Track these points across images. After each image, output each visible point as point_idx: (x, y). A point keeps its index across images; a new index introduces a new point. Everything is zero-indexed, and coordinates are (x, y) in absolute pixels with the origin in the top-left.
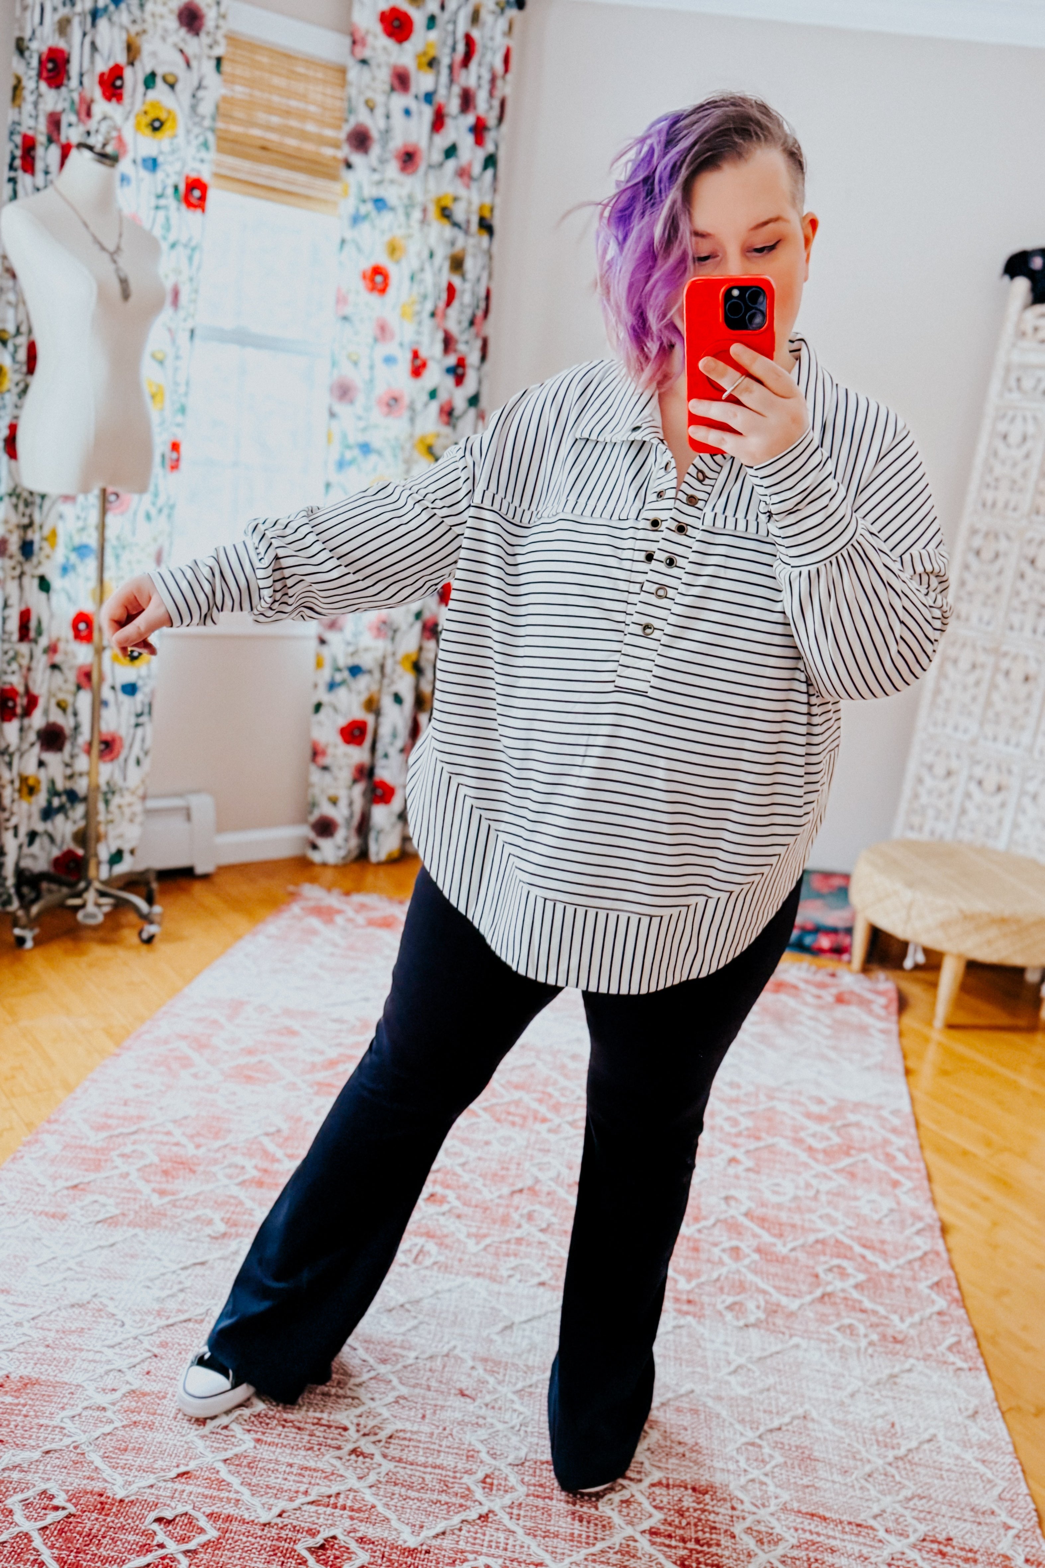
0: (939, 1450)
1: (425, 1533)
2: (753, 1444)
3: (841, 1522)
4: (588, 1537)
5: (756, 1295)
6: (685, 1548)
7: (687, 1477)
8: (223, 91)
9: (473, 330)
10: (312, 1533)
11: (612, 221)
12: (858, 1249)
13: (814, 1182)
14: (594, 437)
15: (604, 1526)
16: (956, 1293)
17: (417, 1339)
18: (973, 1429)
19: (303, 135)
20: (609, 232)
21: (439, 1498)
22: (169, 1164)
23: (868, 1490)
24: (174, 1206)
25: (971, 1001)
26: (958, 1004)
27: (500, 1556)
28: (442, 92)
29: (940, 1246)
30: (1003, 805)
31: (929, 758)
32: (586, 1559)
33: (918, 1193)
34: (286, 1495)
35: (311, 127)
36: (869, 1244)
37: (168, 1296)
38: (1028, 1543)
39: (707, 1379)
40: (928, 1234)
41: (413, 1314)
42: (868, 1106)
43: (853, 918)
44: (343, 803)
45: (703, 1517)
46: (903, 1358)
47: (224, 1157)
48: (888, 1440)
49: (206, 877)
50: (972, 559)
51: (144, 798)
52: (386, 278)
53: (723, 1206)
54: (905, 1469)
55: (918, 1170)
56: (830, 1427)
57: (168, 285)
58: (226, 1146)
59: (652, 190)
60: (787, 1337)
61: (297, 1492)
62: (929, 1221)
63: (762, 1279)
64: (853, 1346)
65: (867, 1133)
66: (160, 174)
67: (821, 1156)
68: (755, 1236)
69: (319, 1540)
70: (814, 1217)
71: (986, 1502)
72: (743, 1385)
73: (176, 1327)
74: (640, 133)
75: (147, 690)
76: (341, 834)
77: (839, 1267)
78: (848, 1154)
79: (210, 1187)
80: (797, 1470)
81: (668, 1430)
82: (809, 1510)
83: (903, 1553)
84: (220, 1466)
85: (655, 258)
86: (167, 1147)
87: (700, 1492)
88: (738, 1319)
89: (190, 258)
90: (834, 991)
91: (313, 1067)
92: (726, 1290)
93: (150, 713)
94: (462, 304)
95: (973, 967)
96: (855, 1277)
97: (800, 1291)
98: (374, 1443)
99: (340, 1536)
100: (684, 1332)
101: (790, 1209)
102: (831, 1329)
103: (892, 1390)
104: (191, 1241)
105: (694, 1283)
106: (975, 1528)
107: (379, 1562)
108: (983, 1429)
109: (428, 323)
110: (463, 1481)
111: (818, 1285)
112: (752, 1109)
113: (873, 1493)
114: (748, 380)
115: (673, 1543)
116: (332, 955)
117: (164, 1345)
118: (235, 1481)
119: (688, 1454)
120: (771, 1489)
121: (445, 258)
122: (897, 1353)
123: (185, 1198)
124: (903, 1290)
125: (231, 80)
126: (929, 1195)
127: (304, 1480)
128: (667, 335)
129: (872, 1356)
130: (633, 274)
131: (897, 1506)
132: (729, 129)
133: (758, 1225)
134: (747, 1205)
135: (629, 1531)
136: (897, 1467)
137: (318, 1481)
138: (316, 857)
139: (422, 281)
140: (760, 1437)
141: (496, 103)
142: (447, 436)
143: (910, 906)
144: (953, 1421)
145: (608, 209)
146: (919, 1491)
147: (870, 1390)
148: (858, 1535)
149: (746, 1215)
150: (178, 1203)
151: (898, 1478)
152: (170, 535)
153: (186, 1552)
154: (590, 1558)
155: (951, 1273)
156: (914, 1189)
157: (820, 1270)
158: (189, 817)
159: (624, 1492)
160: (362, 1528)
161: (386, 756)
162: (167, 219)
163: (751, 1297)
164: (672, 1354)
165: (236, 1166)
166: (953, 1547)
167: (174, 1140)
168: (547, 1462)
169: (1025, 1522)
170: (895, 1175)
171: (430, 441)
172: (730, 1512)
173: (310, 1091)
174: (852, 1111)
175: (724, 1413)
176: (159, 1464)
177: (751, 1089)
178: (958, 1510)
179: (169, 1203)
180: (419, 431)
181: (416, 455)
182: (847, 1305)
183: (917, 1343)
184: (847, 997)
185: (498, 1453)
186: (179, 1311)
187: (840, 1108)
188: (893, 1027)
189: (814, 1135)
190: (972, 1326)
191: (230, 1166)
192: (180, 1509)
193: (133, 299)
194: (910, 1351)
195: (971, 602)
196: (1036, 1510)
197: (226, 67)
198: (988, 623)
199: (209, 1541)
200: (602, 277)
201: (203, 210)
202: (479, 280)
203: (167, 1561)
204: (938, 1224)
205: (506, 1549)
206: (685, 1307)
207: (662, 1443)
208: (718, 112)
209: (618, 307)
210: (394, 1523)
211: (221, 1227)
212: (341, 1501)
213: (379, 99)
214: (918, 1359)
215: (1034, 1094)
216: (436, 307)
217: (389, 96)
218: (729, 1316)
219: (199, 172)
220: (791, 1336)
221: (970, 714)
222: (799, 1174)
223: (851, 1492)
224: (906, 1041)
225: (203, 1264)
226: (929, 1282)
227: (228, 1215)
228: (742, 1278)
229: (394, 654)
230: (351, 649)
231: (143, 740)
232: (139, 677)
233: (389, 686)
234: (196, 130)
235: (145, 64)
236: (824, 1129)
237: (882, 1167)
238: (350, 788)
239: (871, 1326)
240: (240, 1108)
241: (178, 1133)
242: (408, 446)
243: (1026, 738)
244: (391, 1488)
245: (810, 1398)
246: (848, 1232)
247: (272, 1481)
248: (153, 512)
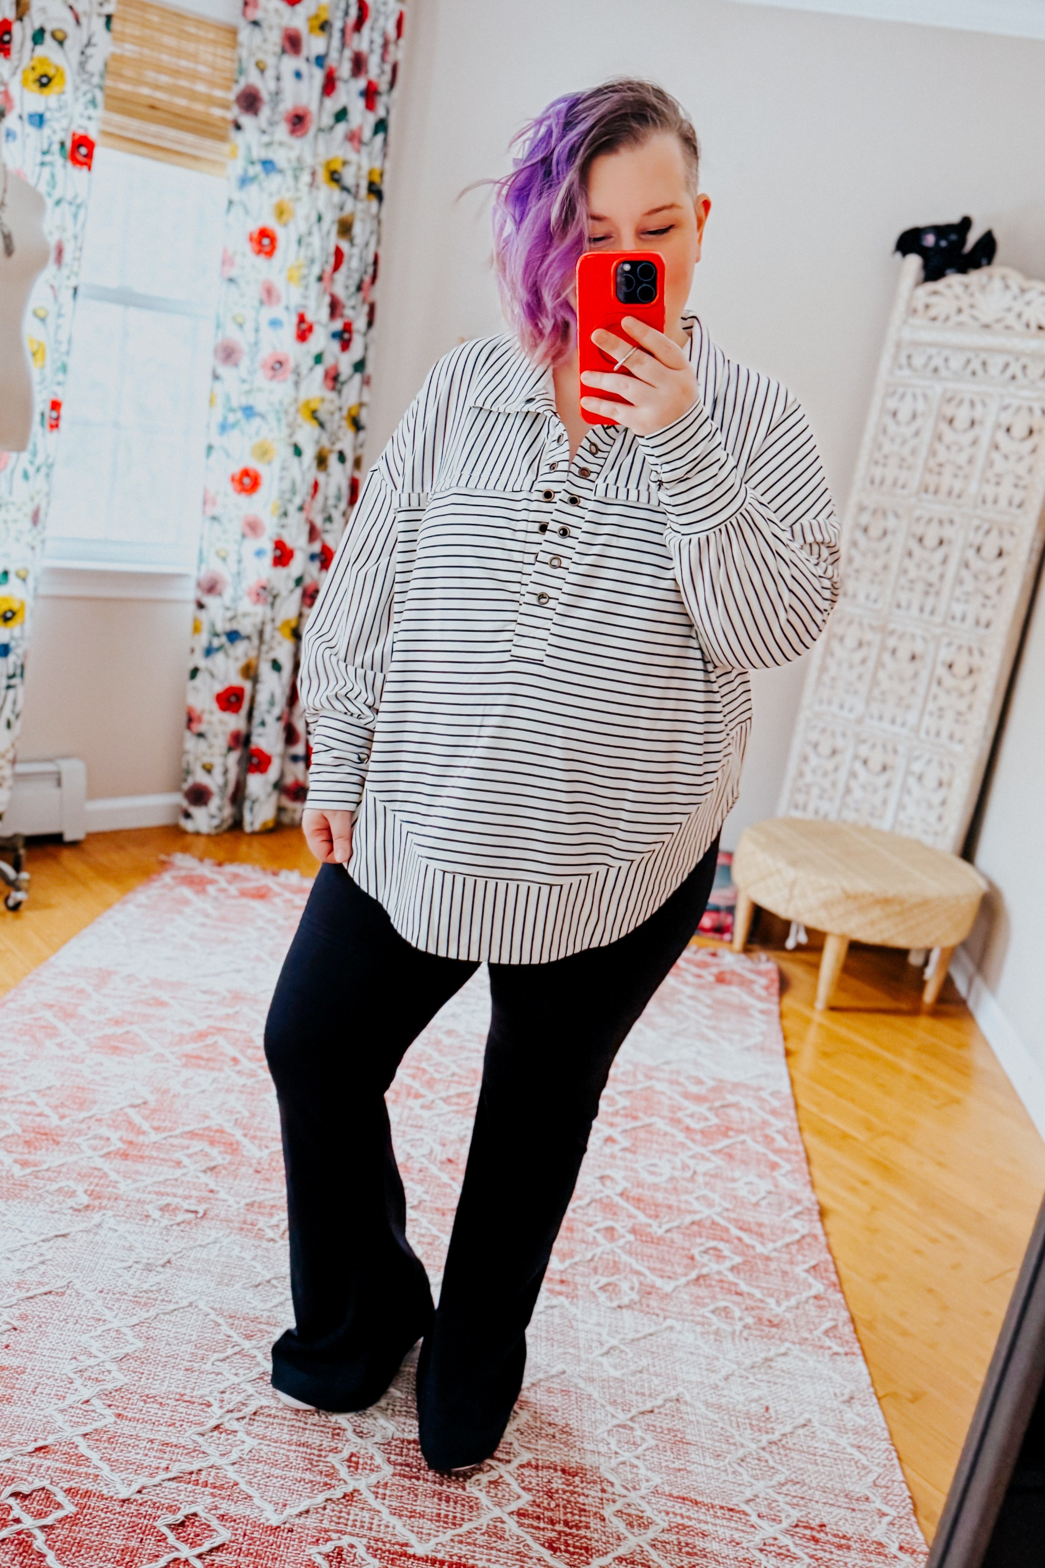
0: (814, 1434)
1: (289, 1511)
2: (624, 1426)
3: (713, 1507)
4: (455, 1517)
5: (630, 1276)
6: (553, 1530)
7: (556, 1459)
8: (112, 49)
9: (361, 295)
10: (173, 1509)
11: (510, 198)
12: (735, 1231)
13: (691, 1163)
14: (487, 406)
15: (471, 1507)
16: (834, 1278)
17: (283, 1316)
18: (849, 1415)
19: (193, 96)
20: (506, 211)
21: (303, 1476)
22: (32, 1135)
23: (741, 1475)
24: (37, 1178)
25: (854, 984)
26: (840, 986)
27: (364, 1536)
28: (334, 55)
29: (818, 1229)
30: (888, 785)
31: (814, 736)
32: (452, 1540)
33: (797, 1175)
34: (147, 1472)
35: (201, 88)
36: (745, 1227)
37: (29, 1268)
38: (902, 1530)
39: (578, 1360)
40: (806, 1217)
41: (280, 1290)
42: (746, 1087)
43: (735, 897)
44: (218, 771)
45: (572, 1499)
46: (778, 1342)
47: (89, 1128)
48: (762, 1424)
49: (74, 844)
50: (859, 536)
51: (14, 762)
52: (273, 240)
53: (599, 1186)
54: (779, 1454)
55: (797, 1153)
56: (703, 1409)
57: (52, 242)
58: (90, 1117)
59: (550, 172)
60: (661, 1319)
61: (158, 1468)
62: (807, 1204)
63: (637, 1260)
64: (729, 1329)
65: (746, 1115)
66: (46, 131)
67: (698, 1137)
68: (630, 1216)
69: (180, 1517)
70: (690, 1198)
71: (860, 1489)
72: (615, 1367)
73: (36, 1300)
74: (537, 114)
75: (19, 651)
76: (215, 803)
77: (715, 1249)
78: (726, 1135)
79: (75, 1158)
80: (669, 1453)
81: (538, 1411)
82: (681, 1494)
83: (775, 1539)
84: (79, 1440)
85: (551, 239)
86: (30, 1117)
87: (569, 1474)
88: (611, 1300)
89: (75, 216)
90: (715, 970)
91: (181, 1039)
92: (600, 1270)
93: (22, 675)
94: (349, 269)
95: (855, 948)
96: (731, 1259)
97: (674, 1273)
98: (238, 1419)
99: (201, 1514)
100: (556, 1312)
101: (666, 1190)
102: (706, 1311)
103: (767, 1374)
104: (53, 1212)
105: (567, 1263)
106: (849, 1514)
107: (241, 1540)
108: (859, 1415)
109: (315, 287)
110: (328, 1459)
111: (694, 1267)
112: (629, 1088)
113: (746, 1478)
114: (639, 351)
115: (542, 1525)
116: (203, 925)
117: (23, 1317)
118: (94, 1456)
119: (558, 1435)
120: (642, 1471)
121: (333, 222)
122: (773, 1337)
123: (48, 1170)
124: (779, 1274)
125: (120, 39)
126: (808, 1178)
127: (165, 1456)
128: (563, 314)
129: (746, 1339)
130: (530, 251)
131: (770, 1491)
132: (626, 114)
133: (634, 1206)
134: (623, 1185)
135: (497, 1512)
136: (771, 1452)
137: (179, 1457)
138: (188, 825)
139: (309, 245)
140: (632, 1419)
141: (388, 68)
142: (332, 401)
143: (793, 884)
144: (828, 1406)
145: (506, 188)
146: (793, 1476)
147: (744, 1373)
148: (730, 1519)
149: (621, 1195)
150: (40, 1174)
151: (771, 1463)
152: (48, 495)
153: (42, 1528)
154: (456, 1539)
155: (829, 1257)
156: (793, 1171)
157: (695, 1252)
158: (59, 783)
159: (493, 1473)
160: (224, 1506)
161: (263, 724)
162: (53, 176)
163: (625, 1278)
164: (543, 1334)
165: (101, 1138)
166: (826, 1534)
167: (38, 1110)
168: (414, 1442)
169: (900, 1510)
170: (773, 1157)
171: (314, 405)
172: (600, 1494)
173: (178, 1063)
174: (731, 1092)
175: (595, 1395)
176: (17, 1437)
177: (629, 1067)
178: (832, 1496)
179: (30, 1174)
180: (303, 396)
181: (300, 420)
182: (722, 1288)
183: (793, 1327)
184: (728, 977)
185: (365, 1431)
186: (40, 1283)
187: (719, 1088)
188: (775, 1008)
189: (692, 1116)
190: (848, 1309)
191: (95, 1137)
192: (38, 1484)
193: (15, 256)
194: (786, 1334)
195: (857, 579)
196: (911, 1497)
197: (116, 24)
198: (875, 601)
199: (67, 1517)
200: (498, 254)
201: (89, 168)
202: (367, 245)
203: (23, 1536)
204: (817, 1208)
205: (370, 1529)
206: (558, 1288)
207: (532, 1423)
208: (616, 96)
209: (513, 283)
210: (257, 1501)
211: (85, 1200)
212: (203, 1477)
213: (270, 61)
214: (794, 1343)
215: (916, 1077)
216: (323, 271)
217: (280, 59)
218: (602, 1297)
219: (86, 129)
220: (665, 1318)
221: (856, 692)
222: (675, 1154)
223: (723, 1476)
224: (787, 1023)
225: (64, 1236)
226: (806, 1266)
227: (92, 1188)
228: (617, 1259)
229: (273, 620)
230: (229, 614)
231: (15, 703)
232: (12, 638)
233: (267, 652)
234: (84, 87)
235: (34, 20)
236: (703, 1109)
237: (761, 1149)
238: (225, 756)
239: (747, 1309)
240: (106, 1079)
241: (41, 1102)
242: (292, 410)
243: (912, 718)
244: (253, 1466)
245: (684, 1381)
246: (725, 1214)
247: (132, 1456)
248: (31, 470)
